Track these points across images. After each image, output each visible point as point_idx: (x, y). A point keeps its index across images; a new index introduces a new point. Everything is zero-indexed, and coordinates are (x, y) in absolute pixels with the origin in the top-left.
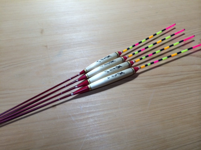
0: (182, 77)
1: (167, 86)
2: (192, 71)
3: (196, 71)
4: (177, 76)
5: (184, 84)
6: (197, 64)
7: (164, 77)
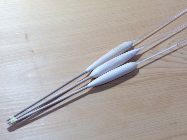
1: (133, 85)
2: (156, 73)
3: (158, 73)
4: (142, 77)
6: (161, 67)
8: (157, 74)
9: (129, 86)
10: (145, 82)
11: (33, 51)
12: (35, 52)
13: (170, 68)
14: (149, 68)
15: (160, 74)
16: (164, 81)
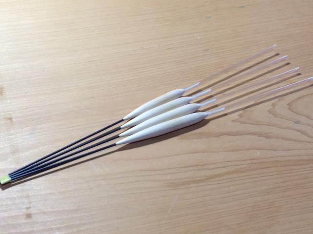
2: (246, 160)
3: (251, 160)
4: (219, 168)
5: (227, 181)
7: (199, 170)
8: (249, 162)
13: (274, 151)
15: (255, 161)
16: (262, 175)
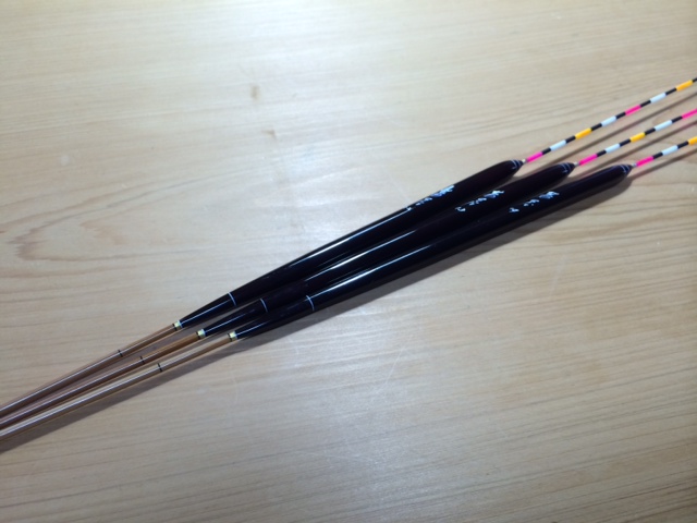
0: (645, 215)
1: (606, 237)
6: (688, 182)
9: (590, 239)
10: (643, 227)
11: (272, 133)
12: (278, 135)
14: (648, 185)
